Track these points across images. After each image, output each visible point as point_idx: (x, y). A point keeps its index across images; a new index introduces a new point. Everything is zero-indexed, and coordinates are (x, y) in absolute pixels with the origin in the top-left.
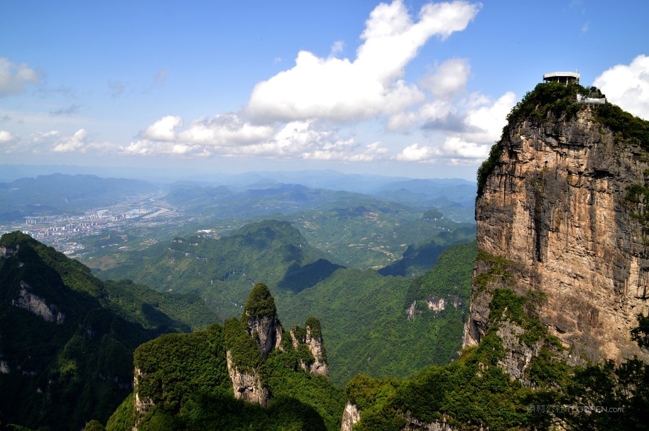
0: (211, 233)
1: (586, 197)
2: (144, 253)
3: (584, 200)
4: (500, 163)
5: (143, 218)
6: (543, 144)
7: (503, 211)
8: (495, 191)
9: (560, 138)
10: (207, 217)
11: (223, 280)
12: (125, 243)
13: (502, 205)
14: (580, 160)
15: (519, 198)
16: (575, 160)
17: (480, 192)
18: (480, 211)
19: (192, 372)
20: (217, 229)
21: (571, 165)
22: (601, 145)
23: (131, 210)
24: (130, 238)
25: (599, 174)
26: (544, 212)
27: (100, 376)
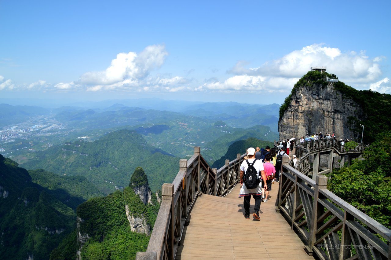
0: (86, 139)
1: (331, 121)
2: (46, 152)
3: (330, 123)
4: (291, 106)
5: (42, 130)
6: (312, 98)
7: (293, 128)
8: (288, 118)
9: (319, 96)
10: (83, 129)
11: (97, 167)
12: (32, 146)
13: (292, 125)
14: (328, 106)
15: (301, 121)
16: (326, 106)
17: (281, 119)
18: (281, 128)
19: (108, 218)
20: (90, 136)
21: (324, 108)
22: (337, 100)
23: (33, 126)
24: (35, 144)
25: (336, 112)
26: (313, 128)
27: (36, 227)
